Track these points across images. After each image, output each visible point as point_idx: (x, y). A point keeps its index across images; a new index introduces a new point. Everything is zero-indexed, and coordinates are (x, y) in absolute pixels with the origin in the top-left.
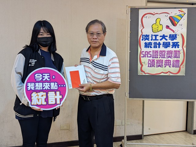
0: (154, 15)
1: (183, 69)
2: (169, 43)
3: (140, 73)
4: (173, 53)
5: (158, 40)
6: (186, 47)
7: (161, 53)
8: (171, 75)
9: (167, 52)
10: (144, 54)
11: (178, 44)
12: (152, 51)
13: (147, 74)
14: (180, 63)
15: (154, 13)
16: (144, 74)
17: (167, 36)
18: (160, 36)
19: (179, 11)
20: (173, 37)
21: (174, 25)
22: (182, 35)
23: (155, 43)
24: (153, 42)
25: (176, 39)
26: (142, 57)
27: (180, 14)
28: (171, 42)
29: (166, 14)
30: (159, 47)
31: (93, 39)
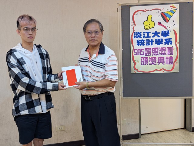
0: (145, 12)
1: (177, 65)
2: (162, 39)
3: (133, 71)
4: (166, 50)
5: (150, 37)
6: (179, 43)
7: (154, 50)
8: (165, 72)
9: (160, 49)
10: (136, 52)
11: (171, 40)
12: (144, 49)
13: (140, 72)
14: (174, 60)
15: (145, 9)
16: (137, 72)
17: (159, 33)
18: (153, 33)
19: (171, 6)
20: (166, 33)
21: (166, 21)
22: (174, 31)
24: (145, 39)
25: (169, 35)
26: (135, 55)
27: (172, 9)
28: (164, 38)
29: (158, 11)
30: (152, 44)
31: (92, 37)
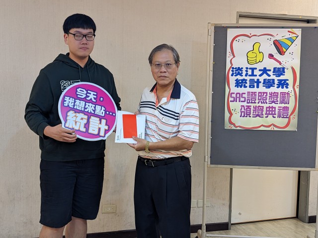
0: (250, 37)
1: (294, 120)
2: (273, 80)
3: (227, 126)
4: (279, 96)
5: (256, 76)
6: (298, 87)
7: (261, 96)
8: (276, 129)
9: (270, 94)
10: (234, 97)
11: (287, 82)
12: (246, 93)
13: (238, 128)
14: (290, 111)
15: (251, 34)
16: (234, 128)
17: (270, 70)
18: (260, 70)
19: (289, 31)
20: (279, 71)
21: (281, 53)
22: (293, 68)
23: (251, 81)
24: (248, 78)
25: (284, 75)
26: (231, 101)
27: (290, 36)
28: (276, 79)
29: (269, 37)
30: (258, 87)
31: (161, 72)
